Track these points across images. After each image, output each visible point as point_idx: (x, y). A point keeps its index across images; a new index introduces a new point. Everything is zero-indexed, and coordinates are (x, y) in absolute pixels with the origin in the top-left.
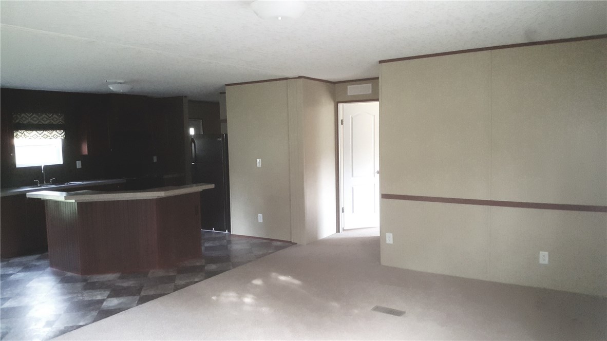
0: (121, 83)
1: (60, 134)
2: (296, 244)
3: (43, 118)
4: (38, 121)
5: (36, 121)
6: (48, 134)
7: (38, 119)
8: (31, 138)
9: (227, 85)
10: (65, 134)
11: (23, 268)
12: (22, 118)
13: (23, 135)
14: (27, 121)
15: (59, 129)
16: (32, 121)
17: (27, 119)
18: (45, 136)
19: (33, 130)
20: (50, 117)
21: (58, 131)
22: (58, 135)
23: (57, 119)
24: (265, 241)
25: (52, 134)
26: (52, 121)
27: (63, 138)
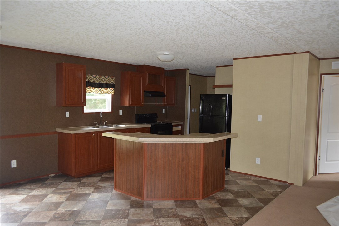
0: (167, 54)
1: (112, 91)
2: (293, 184)
3: (102, 79)
4: (99, 81)
5: (97, 81)
6: (105, 91)
7: (99, 80)
8: (95, 92)
9: (234, 59)
10: (114, 91)
11: (95, 189)
12: (89, 78)
13: (90, 90)
14: (93, 80)
15: (112, 88)
16: (95, 81)
17: (92, 79)
18: (103, 92)
19: (96, 87)
20: (106, 79)
21: (110, 89)
22: (111, 91)
23: (111, 80)
24: (262, 179)
25: (107, 91)
26: (108, 82)
27: (113, 94)
